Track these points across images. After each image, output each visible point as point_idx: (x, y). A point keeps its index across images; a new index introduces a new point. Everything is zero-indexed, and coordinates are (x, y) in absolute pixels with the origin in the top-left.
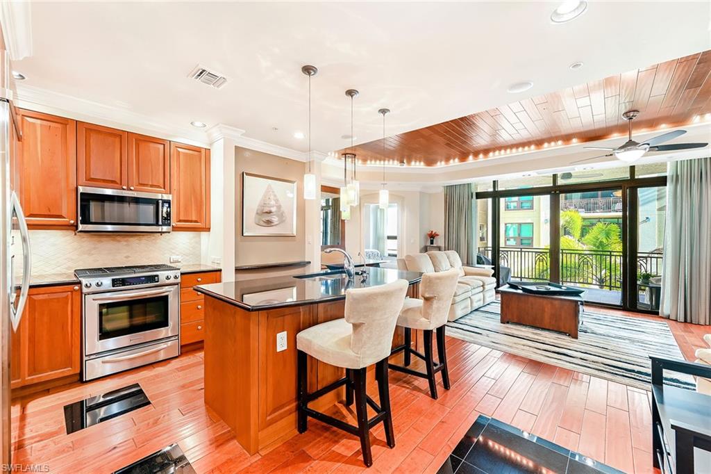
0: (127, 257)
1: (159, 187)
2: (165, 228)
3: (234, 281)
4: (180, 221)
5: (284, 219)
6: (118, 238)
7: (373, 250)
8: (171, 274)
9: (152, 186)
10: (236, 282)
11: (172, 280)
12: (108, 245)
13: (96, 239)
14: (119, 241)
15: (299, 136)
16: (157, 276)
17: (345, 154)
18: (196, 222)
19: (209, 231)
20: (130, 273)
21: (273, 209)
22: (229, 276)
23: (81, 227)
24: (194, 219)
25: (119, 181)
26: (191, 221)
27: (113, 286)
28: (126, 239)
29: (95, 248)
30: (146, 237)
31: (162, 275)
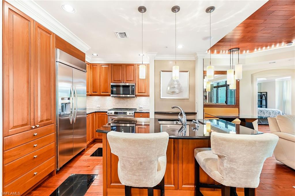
0: (127, 105)
1: (132, 81)
2: (133, 96)
3: (154, 118)
4: (139, 93)
5: (182, 90)
6: (125, 99)
7: (277, 110)
8: (131, 112)
9: (130, 81)
10: (155, 118)
11: (131, 115)
12: (122, 101)
13: (119, 99)
14: (125, 100)
15: (180, 47)
16: (127, 112)
17: (230, 50)
18: (144, 93)
19: (149, 97)
20: (119, 111)
21: (176, 86)
22: (152, 116)
23: (112, 95)
24: (143, 92)
25: (121, 81)
26: (142, 93)
27: (114, 114)
28: (127, 99)
29: (119, 102)
30: (132, 99)
31: (128, 112)
